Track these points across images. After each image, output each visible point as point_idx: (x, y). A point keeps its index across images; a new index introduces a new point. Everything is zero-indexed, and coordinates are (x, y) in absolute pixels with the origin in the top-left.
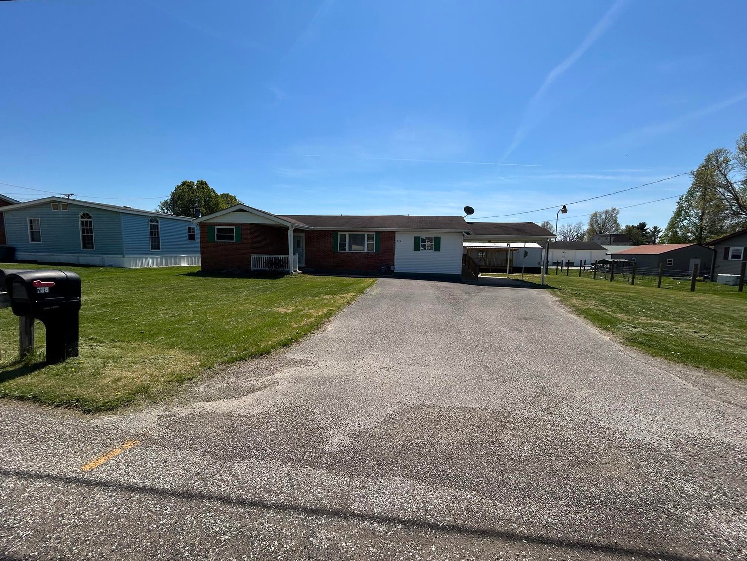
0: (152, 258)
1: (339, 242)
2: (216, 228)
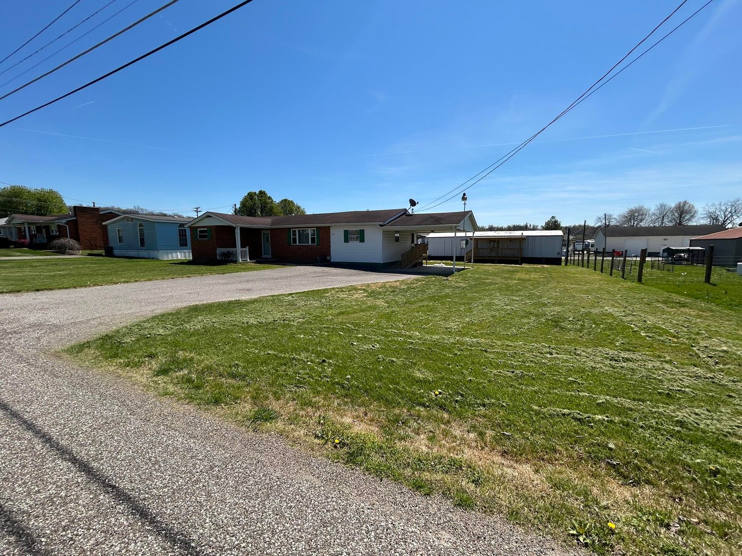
0: (180, 252)
1: (292, 237)
2: (198, 229)
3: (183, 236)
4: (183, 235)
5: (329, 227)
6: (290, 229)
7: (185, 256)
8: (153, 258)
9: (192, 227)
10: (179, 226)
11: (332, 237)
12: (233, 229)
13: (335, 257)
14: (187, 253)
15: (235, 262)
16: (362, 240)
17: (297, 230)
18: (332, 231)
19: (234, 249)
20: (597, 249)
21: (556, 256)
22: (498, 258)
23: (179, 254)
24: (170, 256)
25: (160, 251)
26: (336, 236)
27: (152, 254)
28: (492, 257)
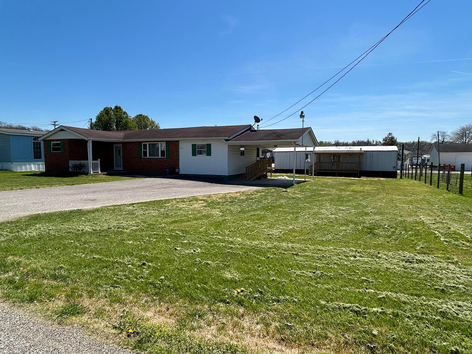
0: (35, 164)
1: (143, 150)
2: (52, 142)
3: (37, 149)
4: (37, 147)
5: (178, 141)
6: (141, 142)
7: (39, 168)
8: (6, 170)
9: (46, 140)
10: (34, 139)
11: (180, 150)
12: (86, 142)
13: (183, 169)
14: (41, 165)
15: (87, 174)
16: (209, 154)
17: (148, 144)
18: (181, 145)
19: (85, 161)
20: (432, 163)
21: (392, 170)
22: (338, 172)
23: (32, 165)
24: (23, 167)
25: (13, 163)
26: (185, 150)
27: (6, 165)
28: (333, 170)
